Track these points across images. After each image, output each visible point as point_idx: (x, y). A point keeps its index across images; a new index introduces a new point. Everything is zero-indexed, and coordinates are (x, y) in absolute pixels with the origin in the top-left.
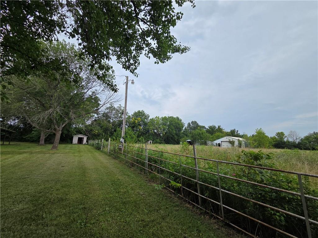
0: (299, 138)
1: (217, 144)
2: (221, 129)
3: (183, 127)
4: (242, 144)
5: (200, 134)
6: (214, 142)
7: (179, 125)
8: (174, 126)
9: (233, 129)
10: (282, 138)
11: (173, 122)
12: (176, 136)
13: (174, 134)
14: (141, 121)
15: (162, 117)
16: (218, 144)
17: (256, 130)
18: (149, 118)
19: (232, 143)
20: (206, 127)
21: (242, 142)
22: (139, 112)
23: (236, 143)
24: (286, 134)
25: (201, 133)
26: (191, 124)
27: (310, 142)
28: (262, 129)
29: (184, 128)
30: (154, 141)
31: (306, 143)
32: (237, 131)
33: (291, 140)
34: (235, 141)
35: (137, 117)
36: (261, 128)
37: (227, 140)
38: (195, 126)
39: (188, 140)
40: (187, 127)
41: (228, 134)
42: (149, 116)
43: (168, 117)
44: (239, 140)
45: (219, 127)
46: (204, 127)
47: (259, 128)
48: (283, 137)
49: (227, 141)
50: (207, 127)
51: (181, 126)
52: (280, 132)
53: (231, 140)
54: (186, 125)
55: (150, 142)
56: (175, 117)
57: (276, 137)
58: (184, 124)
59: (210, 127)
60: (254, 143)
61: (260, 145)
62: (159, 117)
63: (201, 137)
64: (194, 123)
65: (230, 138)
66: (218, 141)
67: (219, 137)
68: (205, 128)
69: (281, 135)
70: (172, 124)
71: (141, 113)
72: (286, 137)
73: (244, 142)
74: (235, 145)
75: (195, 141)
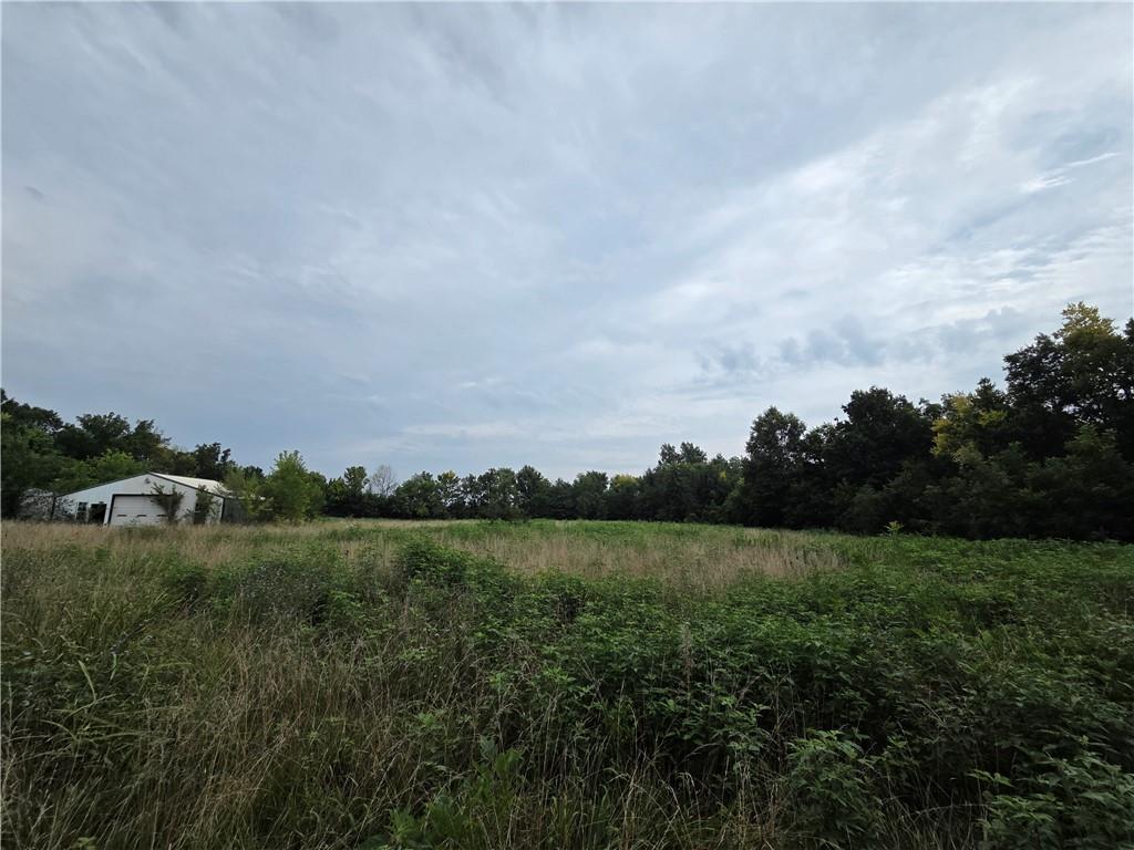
0: (395, 485)
1: (83, 509)
2: (151, 435)
4: (213, 506)
6: (70, 497)
9: (209, 444)
10: (357, 485)
16: (94, 506)
17: (281, 455)
19: (168, 502)
20: (60, 415)
21: (215, 499)
23: (189, 504)
24: (370, 474)
27: (412, 498)
28: (299, 455)
31: (403, 499)
32: (227, 453)
33: (376, 491)
34: (182, 496)
36: (296, 452)
37: (148, 490)
41: (180, 465)
44: (202, 490)
45: (143, 426)
46: (48, 417)
47: (291, 451)
48: (359, 483)
49: (143, 495)
50: (70, 419)
52: (357, 467)
53: (167, 490)
57: (346, 480)
59: (92, 422)
60: (262, 502)
61: (280, 508)
65: (163, 482)
66: (94, 495)
67: (110, 474)
68: (57, 423)
69: (357, 474)
72: (368, 481)
73: (222, 500)
74: (180, 514)
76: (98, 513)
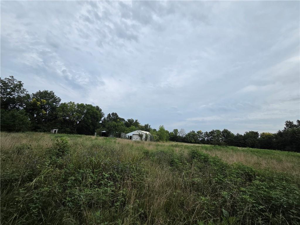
0: (185, 134)
1: (129, 137)
2: (137, 122)
3: (101, 118)
5: (115, 126)
6: (127, 134)
7: (97, 114)
8: (91, 116)
9: (147, 124)
10: (176, 134)
11: (91, 111)
12: (91, 127)
13: (89, 124)
14: (47, 104)
15: (78, 104)
17: (160, 126)
18: (59, 102)
19: (141, 136)
21: (148, 136)
22: (46, 93)
23: (144, 137)
24: (179, 131)
25: (117, 125)
26: (111, 116)
27: (190, 137)
29: (103, 119)
30: (63, 130)
31: (188, 138)
32: (150, 126)
33: (181, 135)
34: (143, 135)
35: (42, 98)
36: (163, 126)
37: (138, 134)
38: (114, 117)
39: (103, 131)
40: (107, 118)
41: (142, 129)
42: (61, 100)
43: (86, 104)
44: (146, 134)
45: (136, 121)
46: (123, 120)
50: (126, 120)
51: (99, 116)
52: (176, 129)
53: (140, 134)
54: (106, 116)
55: (55, 131)
56: (94, 105)
57: (174, 132)
58: (104, 114)
59: (129, 120)
60: (157, 137)
61: (160, 138)
62: (74, 103)
63: (116, 129)
64: (115, 115)
65: (140, 132)
66: (130, 134)
67: (132, 130)
69: (176, 131)
70: (89, 113)
71: (50, 94)
72: (179, 133)
73: (150, 136)
74: (143, 139)
75: (110, 133)
76: (131, 138)
